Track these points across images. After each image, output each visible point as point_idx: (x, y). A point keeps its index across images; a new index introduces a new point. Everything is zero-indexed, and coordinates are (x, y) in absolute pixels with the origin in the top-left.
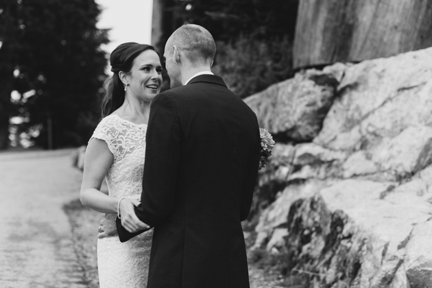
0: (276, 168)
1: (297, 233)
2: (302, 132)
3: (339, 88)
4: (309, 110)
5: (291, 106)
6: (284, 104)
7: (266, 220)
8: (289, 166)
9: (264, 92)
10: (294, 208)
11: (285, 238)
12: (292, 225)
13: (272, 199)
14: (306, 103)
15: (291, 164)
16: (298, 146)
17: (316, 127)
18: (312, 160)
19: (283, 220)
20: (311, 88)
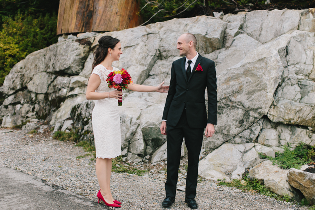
0: (60, 90)
1: (79, 121)
2: (74, 70)
3: (92, 47)
4: (77, 58)
5: (68, 57)
6: (63, 56)
7: (56, 118)
8: (67, 88)
9: (48, 48)
10: (74, 110)
11: (73, 125)
12: (76, 118)
13: (58, 107)
14: (76, 54)
15: (68, 87)
16: (71, 77)
17: (81, 67)
18: (80, 85)
19: (68, 116)
20: (78, 47)
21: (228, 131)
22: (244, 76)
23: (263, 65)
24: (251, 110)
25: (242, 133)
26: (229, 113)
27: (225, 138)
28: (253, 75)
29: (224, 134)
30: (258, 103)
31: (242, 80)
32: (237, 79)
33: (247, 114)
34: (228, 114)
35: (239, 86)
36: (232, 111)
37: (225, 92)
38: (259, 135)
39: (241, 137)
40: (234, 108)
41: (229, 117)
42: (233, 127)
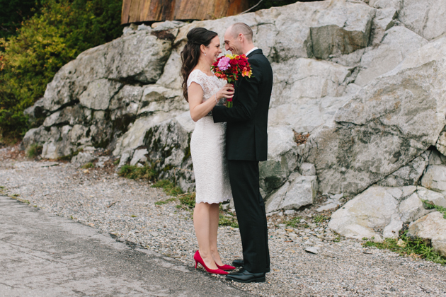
0: (128, 104)
1: (156, 151)
2: (149, 76)
3: (175, 42)
4: (154, 58)
5: (139, 56)
6: (132, 55)
7: (122, 145)
8: (138, 102)
9: (110, 43)
10: (149, 134)
11: (147, 155)
12: (151, 145)
13: (125, 130)
14: (152, 53)
15: (140, 101)
16: (144, 86)
17: (159, 72)
18: (157, 97)
19: (140, 142)
20: (155, 42)
21: (378, 168)
22: (402, 88)
23: (431, 71)
24: (411, 138)
25: (398, 171)
26: (378, 141)
27: (372, 177)
28: (415, 86)
29: (371, 172)
30: (422, 127)
31: (399, 93)
32: (391, 91)
33: (405, 143)
34: (377, 143)
35: (395, 102)
36: (383, 138)
37: (373, 110)
38: (423, 174)
39: (396, 177)
40: (386, 134)
41: (378, 147)
42: (385, 162)
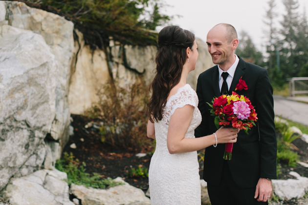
21: (14, 162)
22: (28, 86)
23: (45, 71)
24: (36, 129)
25: (29, 161)
26: (13, 137)
27: (10, 172)
28: (37, 84)
29: (9, 167)
30: (43, 119)
31: (26, 90)
32: (21, 89)
33: (32, 136)
34: (12, 139)
35: (24, 99)
36: (16, 133)
37: (9, 109)
38: (45, 159)
39: (27, 167)
40: (18, 128)
41: (13, 142)
42: (19, 155)
